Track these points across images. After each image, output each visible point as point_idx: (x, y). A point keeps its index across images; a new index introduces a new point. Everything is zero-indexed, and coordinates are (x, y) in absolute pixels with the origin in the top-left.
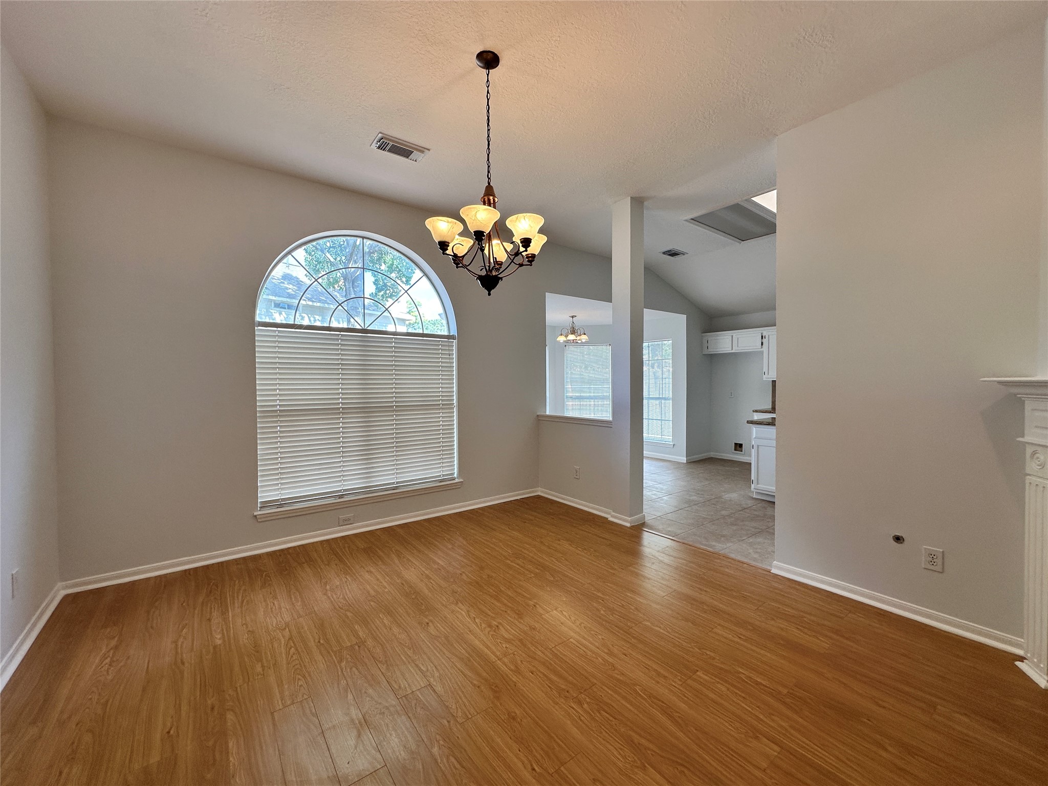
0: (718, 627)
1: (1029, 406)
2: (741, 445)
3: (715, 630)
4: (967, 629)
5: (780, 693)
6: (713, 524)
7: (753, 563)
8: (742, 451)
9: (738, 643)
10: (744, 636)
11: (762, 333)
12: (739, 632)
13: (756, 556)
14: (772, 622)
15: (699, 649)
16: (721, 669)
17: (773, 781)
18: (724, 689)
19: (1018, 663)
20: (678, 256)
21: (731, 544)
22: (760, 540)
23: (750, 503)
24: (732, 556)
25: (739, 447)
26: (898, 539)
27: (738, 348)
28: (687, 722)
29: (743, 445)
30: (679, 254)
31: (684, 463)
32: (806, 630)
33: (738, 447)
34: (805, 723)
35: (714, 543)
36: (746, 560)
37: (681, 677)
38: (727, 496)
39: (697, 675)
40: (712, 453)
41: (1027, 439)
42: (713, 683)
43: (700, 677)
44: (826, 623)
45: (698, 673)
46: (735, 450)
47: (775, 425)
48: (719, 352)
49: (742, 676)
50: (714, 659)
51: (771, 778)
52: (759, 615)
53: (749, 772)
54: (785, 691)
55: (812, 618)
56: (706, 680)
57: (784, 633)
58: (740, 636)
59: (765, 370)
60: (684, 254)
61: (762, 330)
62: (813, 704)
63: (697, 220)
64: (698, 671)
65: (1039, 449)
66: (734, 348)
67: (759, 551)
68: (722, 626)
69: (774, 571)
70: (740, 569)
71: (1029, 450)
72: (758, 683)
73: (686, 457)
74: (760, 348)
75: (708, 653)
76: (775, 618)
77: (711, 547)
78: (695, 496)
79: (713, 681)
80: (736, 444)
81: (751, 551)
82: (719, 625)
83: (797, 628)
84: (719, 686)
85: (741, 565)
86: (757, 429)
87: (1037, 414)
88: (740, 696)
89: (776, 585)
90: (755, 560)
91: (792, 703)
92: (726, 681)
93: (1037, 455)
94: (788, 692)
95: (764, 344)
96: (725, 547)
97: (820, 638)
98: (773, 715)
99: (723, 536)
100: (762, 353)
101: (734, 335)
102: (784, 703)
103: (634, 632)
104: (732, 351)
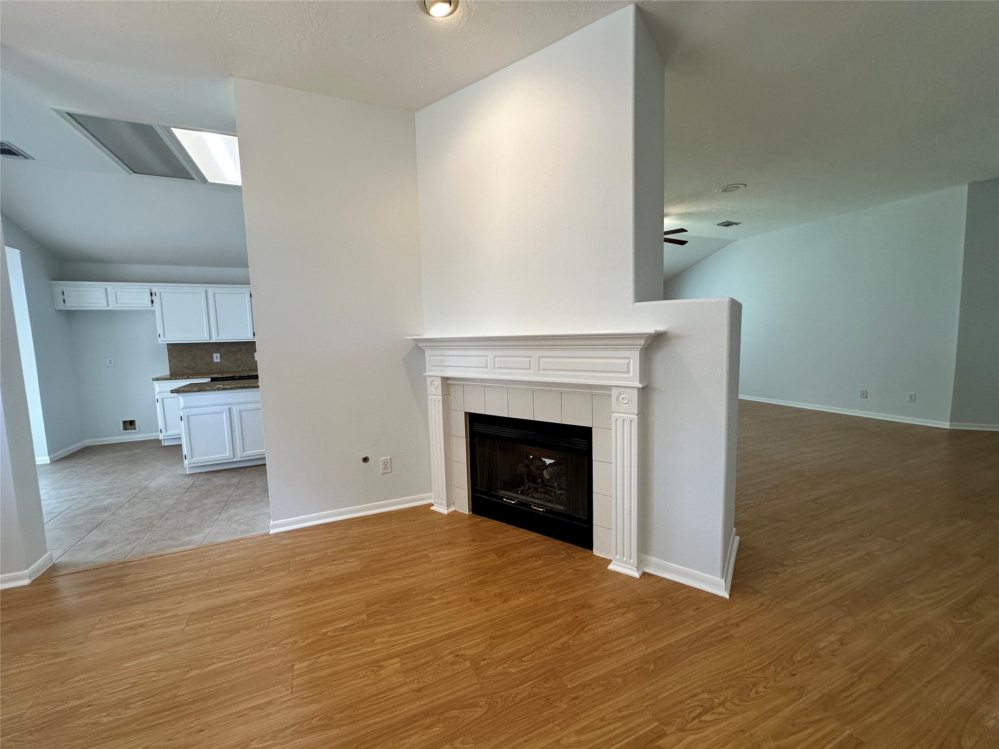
0: (273, 612)
1: (428, 353)
2: (132, 423)
3: (273, 617)
4: (403, 503)
5: (363, 621)
6: (167, 519)
7: (248, 535)
8: (135, 429)
9: (301, 612)
10: (301, 601)
11: (151, 290)
12: (293, 602)
13: (243, 527)
14: (310, 574)
15: (275, 646)
16: (309, 644)
17: (416, 682)
18: (326, 658)
19: (432, 508)
20: (15, 157)
21: (208, 530)
22: (232, 512)
23: (188, 481)
24: (221, 540)
25: (130, 425)
26: (365, 460)
27: (118, 305)
28: (329, 715)
29: (136, 423)
30: (16, 154)
31: (48, 464)
32: (336, 562)
33: (128, 426)
34: (393, 626)
35: (188, 539)
36: (237, 537)
37: (285, 687)
38: (153, 484)
39: (297, 669)
40: (87, 441)
41: (427, 373)
42: (316, 661)
43: (301, 668)
44: (342, 547)
45: (295, 667)
46: (125, 429)
47: (258, 387)
48: (85, 309)
49: (330, 634)
50: (296, 642)
51: (413, 681)
52: (296, 576)
53: (401, 695)
54: (364, 617)
55: (332, 550)
56: (307, 667)
57: (325, 576)
58: (297, 604)
59: (160, 331)
60: (26, 158)
61: (151, 286)
62: (386, 609)
63: (75, 118)
64: (293, 666)
65: (434, 378)
66: (110, 303)
67: (242, 521)
68: (275, 608)
69: (272, 532)
70: (240, 547)
71: (429, 380)
72: (344, 629)
73: (49, 455)
74: (151, 306)
75: (286, 641)
76: (309, 569)
77: (189, 544)
78: (108, 498)
79: (314, 660)
80: (124, 422)
81: (234, 526)
82: (272, 609)
83: (330, 565)
84: (322, 659)
85: (238, 543)
86: (185, 397)
87: (432, 358)
88: (343, 650)
89: (285, 542)
90: (246, 532)
91: (375, 620)
92: (324, 650)
93: (434, 382)
94: (367, 615)
95: (154, 301)
96: (204, 535)
97: (349, 561)
98: (374, 640)
99: (192, 526)
100: (154, 311)
101: (109, 289)
102: (372, 625)
103: (184, 698)
104: (108, 308)
